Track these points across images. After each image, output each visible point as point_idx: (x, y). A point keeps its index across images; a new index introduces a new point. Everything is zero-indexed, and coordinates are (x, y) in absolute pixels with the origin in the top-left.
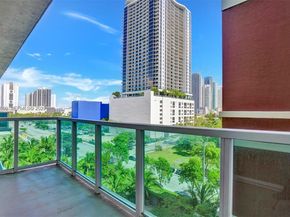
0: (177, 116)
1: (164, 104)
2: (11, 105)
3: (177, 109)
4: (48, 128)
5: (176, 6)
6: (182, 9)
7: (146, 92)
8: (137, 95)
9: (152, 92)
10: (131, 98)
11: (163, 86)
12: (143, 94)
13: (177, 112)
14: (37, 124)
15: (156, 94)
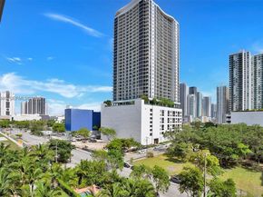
0: (166, 124)
1: (154, 112)
2: (8, 113)
3: (166, 117)
4: (42, 135)
5: (165, 17)
6: (170, 21)
7: (136, 100)
8: (128, 103)
9: (143, 101)
10: (122, 106)
11: (153, 94)
12: (133, 103)
13: (166, 120)
14: (32, 131)
15: (146, 103)
